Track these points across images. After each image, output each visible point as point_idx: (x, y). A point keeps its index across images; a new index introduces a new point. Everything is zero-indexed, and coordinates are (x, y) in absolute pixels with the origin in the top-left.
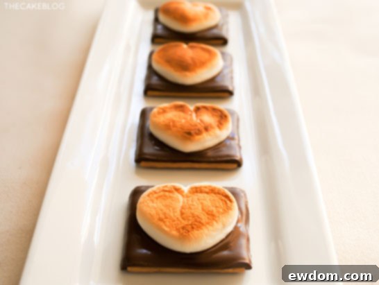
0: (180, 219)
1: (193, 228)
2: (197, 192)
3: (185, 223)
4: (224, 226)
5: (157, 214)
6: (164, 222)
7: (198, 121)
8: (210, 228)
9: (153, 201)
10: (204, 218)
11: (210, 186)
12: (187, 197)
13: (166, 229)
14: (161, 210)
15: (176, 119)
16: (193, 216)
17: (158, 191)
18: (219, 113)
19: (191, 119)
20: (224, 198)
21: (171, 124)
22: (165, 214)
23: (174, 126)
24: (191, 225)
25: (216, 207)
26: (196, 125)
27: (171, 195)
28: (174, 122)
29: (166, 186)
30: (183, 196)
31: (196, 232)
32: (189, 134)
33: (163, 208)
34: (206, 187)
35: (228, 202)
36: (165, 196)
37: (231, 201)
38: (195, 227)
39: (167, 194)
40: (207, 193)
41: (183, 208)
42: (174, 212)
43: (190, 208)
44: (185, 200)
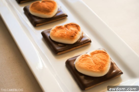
0: (96, 65)
2: (93, 54)
3: (99, 66)
5: (87, 66)
6: (92, 68)
7: (71, 31)
8: (108, 65)
9: (82, 62)
10: (104, 62)
12: (92, 57)
14: (88, 64)
15: (62, 32)
16: (100, 63)
17: (81, 58)
18: (75, 25)
19: (68, 31)
20: (104, 53)
21: (63, 35)
22: (90, 65)
24: (102, 66)
25: (104, 57)
26: (72, 33)
27: (86, 58)
30: (90, 57)
31: (104, 68)
32: (72, 37)
35: (106, 54)
36: (85, 59)
38: (103, 66)
39: (85, 58)
40: (97, 53)
41: (94, 61)
42: (92, 64)
43: (96, 60)
44: (92, 58)
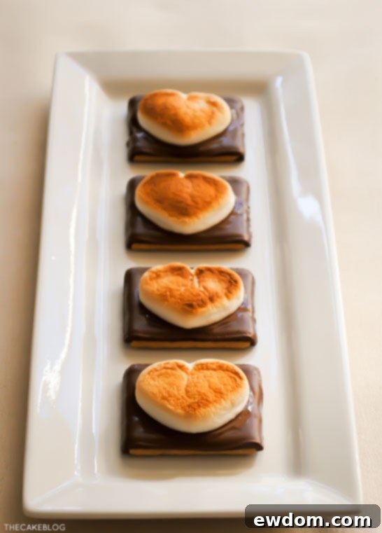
0: (185, 397)
1: (199, 406)
2: (202, 369)
3: (190, 401)
4: (233, 405)
5: (160, 392)
6: (168, 401)
7: (202, 289)
8: (218, 406)
9: (153, 379)
10: (211, 396)
11: (217, 363)
12: (192, 374)
13: (171, 407)
14: (165, 388)
15: (173, 286)
16: (200, 394)
17: (159, 369)
18: (228, 277)
19: (193, 287)
20: (233, 375)
21: (168, 293)
22: (168, 392)
23: (172, 296)
24: (197, 403)
25: (225, 385)
26: (199, 295)
27: (174, 372)
28: (171, 290)
29: (168, 363)
30: (187, 373)
31: (202, 410)
32: (190, 306)
33: (166, 386)
34: (213, 364)
35: (238, 379)
36: (167, 373)
37: (241, 378)
38: (201, 404)
39: (169, 371)
40: (214, 370)
41: (187, 386)
42: (178, 390)
43: (196, 386)
44: (190, 377)
